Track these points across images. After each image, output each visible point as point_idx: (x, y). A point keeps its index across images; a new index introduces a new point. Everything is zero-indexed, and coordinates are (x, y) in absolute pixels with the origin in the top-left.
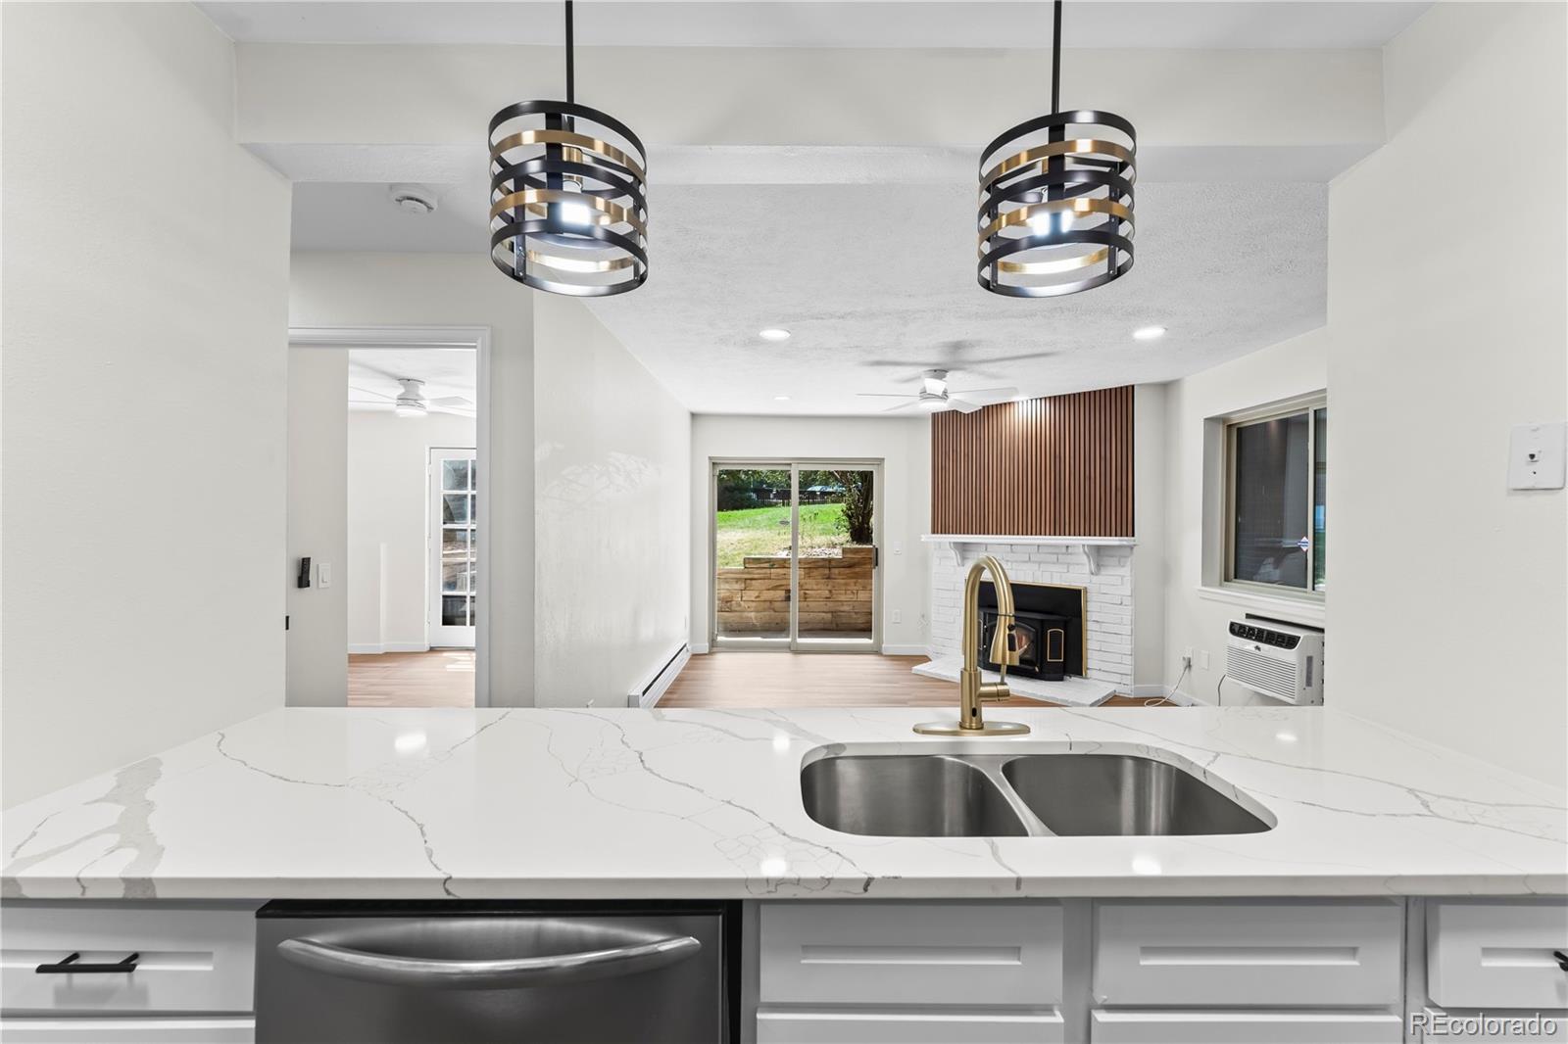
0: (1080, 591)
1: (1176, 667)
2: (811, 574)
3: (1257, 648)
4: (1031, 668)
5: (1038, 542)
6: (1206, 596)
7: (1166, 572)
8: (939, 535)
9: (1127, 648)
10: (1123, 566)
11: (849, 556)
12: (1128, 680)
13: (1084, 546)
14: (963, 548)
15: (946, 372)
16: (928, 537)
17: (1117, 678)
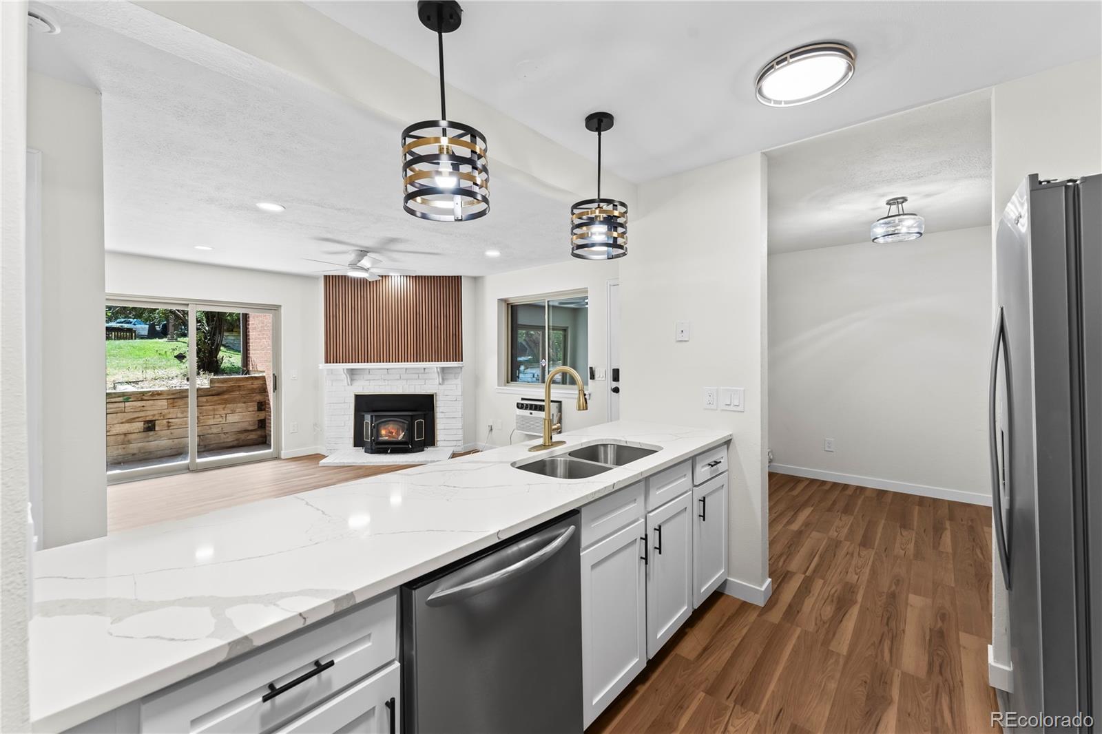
0: (433, 395)
1: (483, 430)
2: (176, 404)
3: (531, 413)
4: (407, 446)
5: (405, 366)
6: (500, 391)
7: (477, 381)
8: (332, 364)
9: (460, 425)
10: (456, 379)
11: (217, 385)
12: (460, 443)
13: (437, 368)
14: (352, 372)
15: (368, 252)
16: (323, 366)
17: (454, 443)
